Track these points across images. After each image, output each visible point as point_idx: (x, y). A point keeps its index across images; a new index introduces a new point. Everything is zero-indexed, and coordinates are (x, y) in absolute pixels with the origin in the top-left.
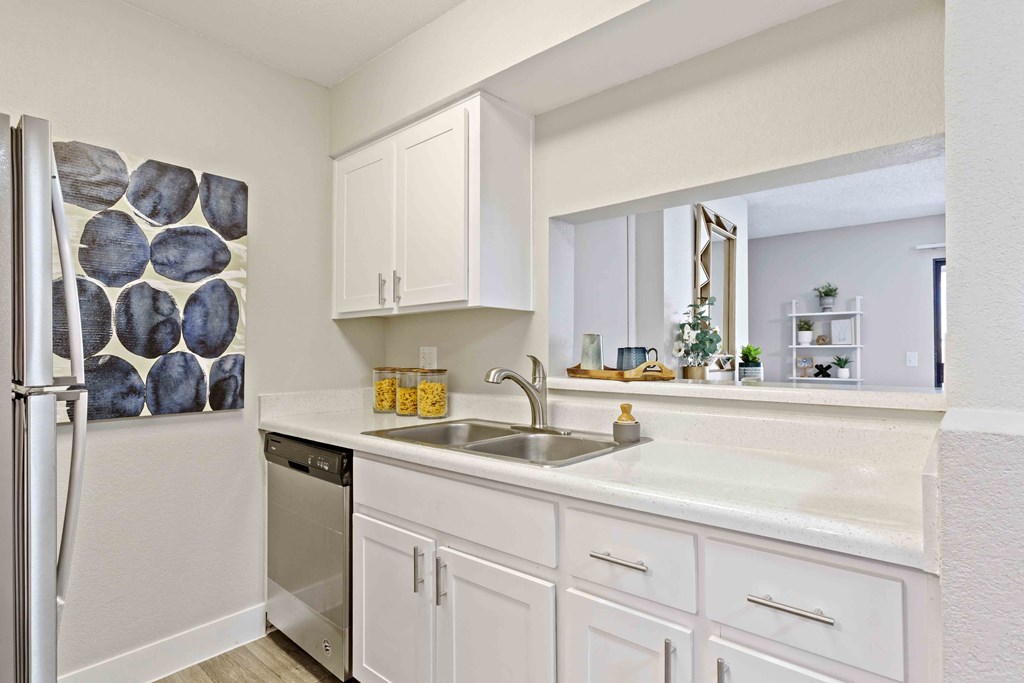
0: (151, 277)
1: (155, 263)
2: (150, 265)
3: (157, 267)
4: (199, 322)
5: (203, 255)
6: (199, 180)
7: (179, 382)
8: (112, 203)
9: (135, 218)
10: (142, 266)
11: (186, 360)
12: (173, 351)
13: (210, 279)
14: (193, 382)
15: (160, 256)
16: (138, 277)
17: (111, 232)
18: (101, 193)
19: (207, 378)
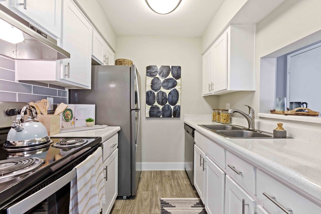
0: (162, 89)
1: (163, 86)
2: (162, 87)
4: (171, 98)
5: (172, 83)
6: (171, 68)
7: (167, 111)
8: (156, 76)
9: (159, 78)
10: (161, 87)
11: (168, 106)
12: (166, 104)
13: (173, 89)
14: (170, 111)
15: (164, 85)
16: (160, 89)
17: (156, 81)
18: (154, 74)
19: (172, 110)
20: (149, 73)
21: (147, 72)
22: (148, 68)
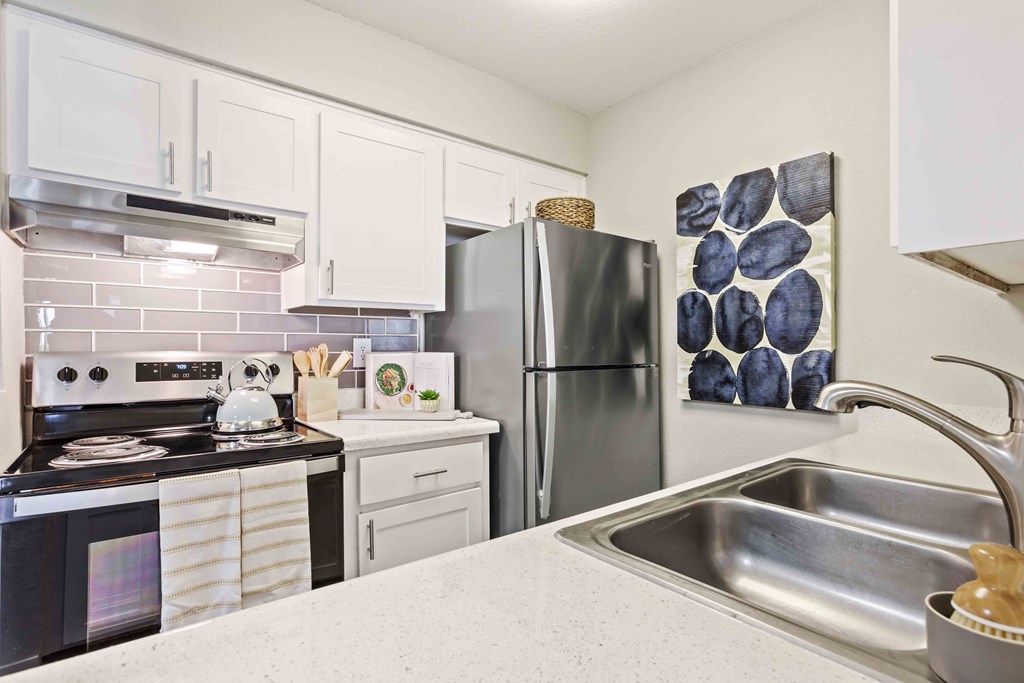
0: (740, 281)
1: (741, 267)
2: (738, 271)
3: (743, 271)
4: (780, 317)
5: (783, 248)
6: (776, 175)
7: (763, 378)
8: (711, 226)
9: (726, 233)
10: (732, 273)
11: (769, 356)
12: (758, 347)
13: (790, 271)
14: (775, 378)
15: (745, 261)
16: (729, 283)
17: (712, 250)
18: (705, 221)
19: (789, 375)
20: (686, 221)
21: (680, 219)
22: (684, 200)
